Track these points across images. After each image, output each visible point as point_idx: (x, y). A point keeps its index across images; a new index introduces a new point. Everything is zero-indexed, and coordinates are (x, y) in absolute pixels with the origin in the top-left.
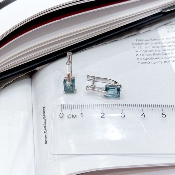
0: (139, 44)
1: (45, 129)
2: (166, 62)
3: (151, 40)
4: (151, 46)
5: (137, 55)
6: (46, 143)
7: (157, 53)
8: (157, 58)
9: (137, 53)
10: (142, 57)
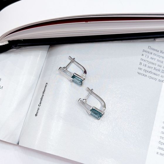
0: (149, 52)
1: (40, 103)
2: (160, 81)
3: (161, 52)
4: (157, 58)
5: (141, 64)
6: (36, 115)
7: (158, 68)
8: (155, 74)
9: (142, 61)
10: (144, 68)
